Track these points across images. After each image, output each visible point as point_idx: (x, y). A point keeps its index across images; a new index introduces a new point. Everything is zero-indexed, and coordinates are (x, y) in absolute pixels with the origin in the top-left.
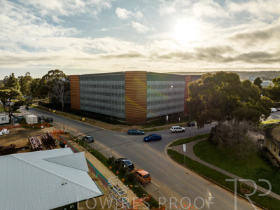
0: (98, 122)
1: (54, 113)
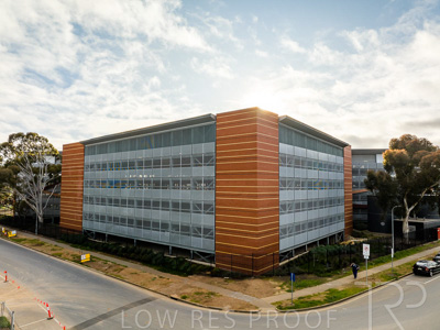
0: (131, 267)
1: (12, 239)
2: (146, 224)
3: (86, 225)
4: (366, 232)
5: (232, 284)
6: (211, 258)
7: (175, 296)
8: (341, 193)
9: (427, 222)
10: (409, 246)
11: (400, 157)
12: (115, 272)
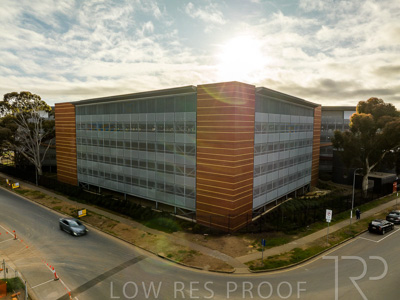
0: (123, 223)
1: (16, 190)
2: (134, 181)
3: (81, 178)
4: (330, 183)
5: (211, 242)
6: (192, 215)
7: (162, 254)
8: (309, 150)
9: (385, 176)
10: (367, 200)
11: (366, 121)
12: (109, 227)
